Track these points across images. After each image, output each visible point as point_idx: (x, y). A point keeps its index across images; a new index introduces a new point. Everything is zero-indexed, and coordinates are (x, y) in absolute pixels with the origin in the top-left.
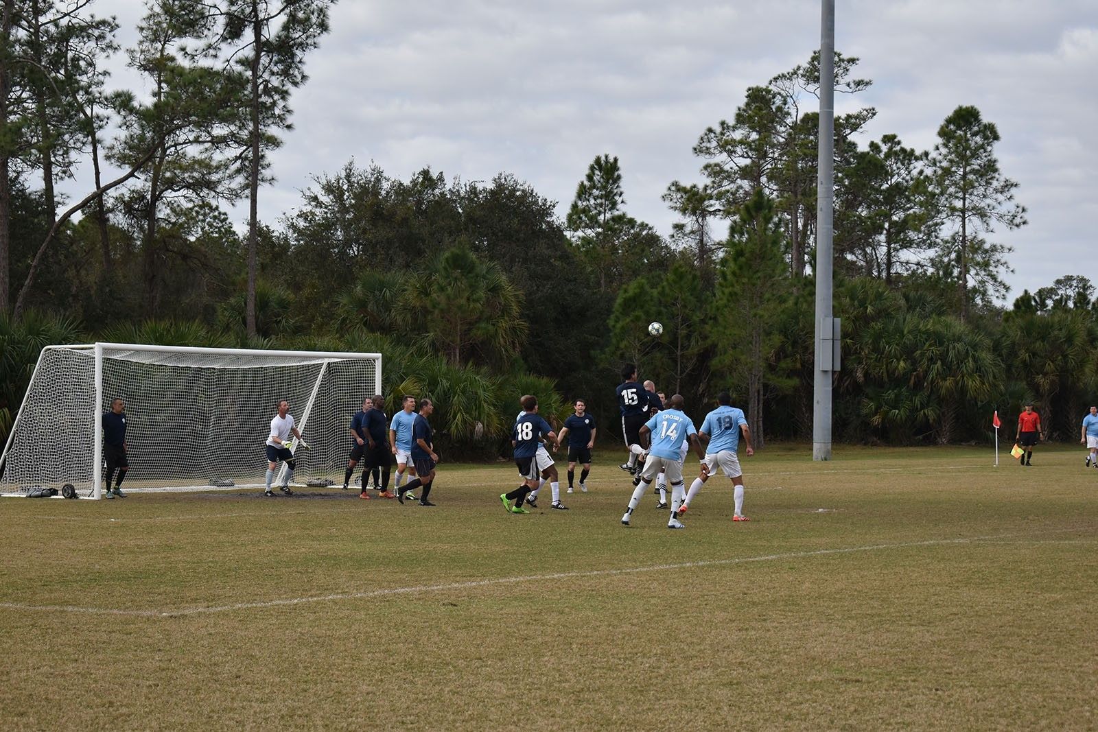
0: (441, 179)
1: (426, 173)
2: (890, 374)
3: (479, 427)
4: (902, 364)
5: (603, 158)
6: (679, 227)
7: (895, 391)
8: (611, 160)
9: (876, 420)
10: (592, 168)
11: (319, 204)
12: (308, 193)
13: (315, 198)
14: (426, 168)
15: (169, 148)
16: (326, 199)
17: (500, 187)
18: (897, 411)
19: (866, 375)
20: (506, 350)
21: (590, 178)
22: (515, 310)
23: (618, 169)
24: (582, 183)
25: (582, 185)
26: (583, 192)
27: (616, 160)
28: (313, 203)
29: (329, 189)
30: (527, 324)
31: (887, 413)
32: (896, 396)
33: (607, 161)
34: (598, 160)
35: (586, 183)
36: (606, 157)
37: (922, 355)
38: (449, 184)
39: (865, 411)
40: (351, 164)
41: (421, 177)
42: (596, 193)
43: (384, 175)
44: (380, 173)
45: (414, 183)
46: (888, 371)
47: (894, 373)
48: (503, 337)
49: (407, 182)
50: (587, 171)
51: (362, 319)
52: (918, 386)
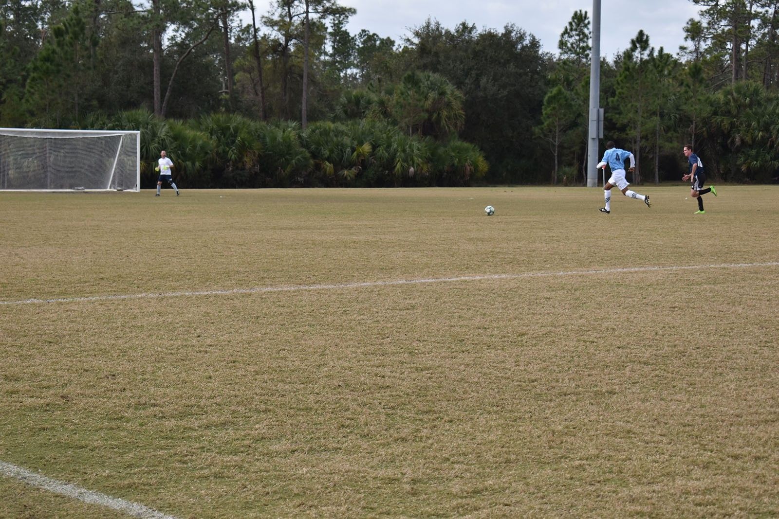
0: (474, 27)
1: (464, 24)
2: (754, 140)
3: (412, 169)
4: (761, 133)
5: (579, 12)
6: (682, 48)
7: (756, 150)
8: (583, 13)
9: (744, 168)
10: (573, 18)
11: (412, 43)
12: (404, 37)
13: (408, 40)
14: (464, 21)
15: (294, 16)
16: (416, 41)
17: (508, 32)
18: (755, 162)
19: (742, 140)
20: (449, 128)
21: (570, 24)
22: (457, 105)
23: (588, 18)
24: (566, 27)
25: (566, 29)
26: (566, 32)
27: (586, 13)
28: (408, 43)
29: (417, 34)
30: (464, 113)
31: (751, 162)
32: (757, 153)
33: (581, 14)
34: (576, 13)
35: (569, 28)
36: (580, 11)
37: (774, 128)
38: (480, 30)
39: (738, 163)
40: (429, 19)
41: (461, 26)
42: (574, 33)
43: (441, 26)
44: (439, 24)
45: (457, 31)
46: (752, 138)
47: (755, 139)
48: (445, 120)
49: (453, 31)
50: (570, 20)
51: (380, 110)
52: (772, 146)
